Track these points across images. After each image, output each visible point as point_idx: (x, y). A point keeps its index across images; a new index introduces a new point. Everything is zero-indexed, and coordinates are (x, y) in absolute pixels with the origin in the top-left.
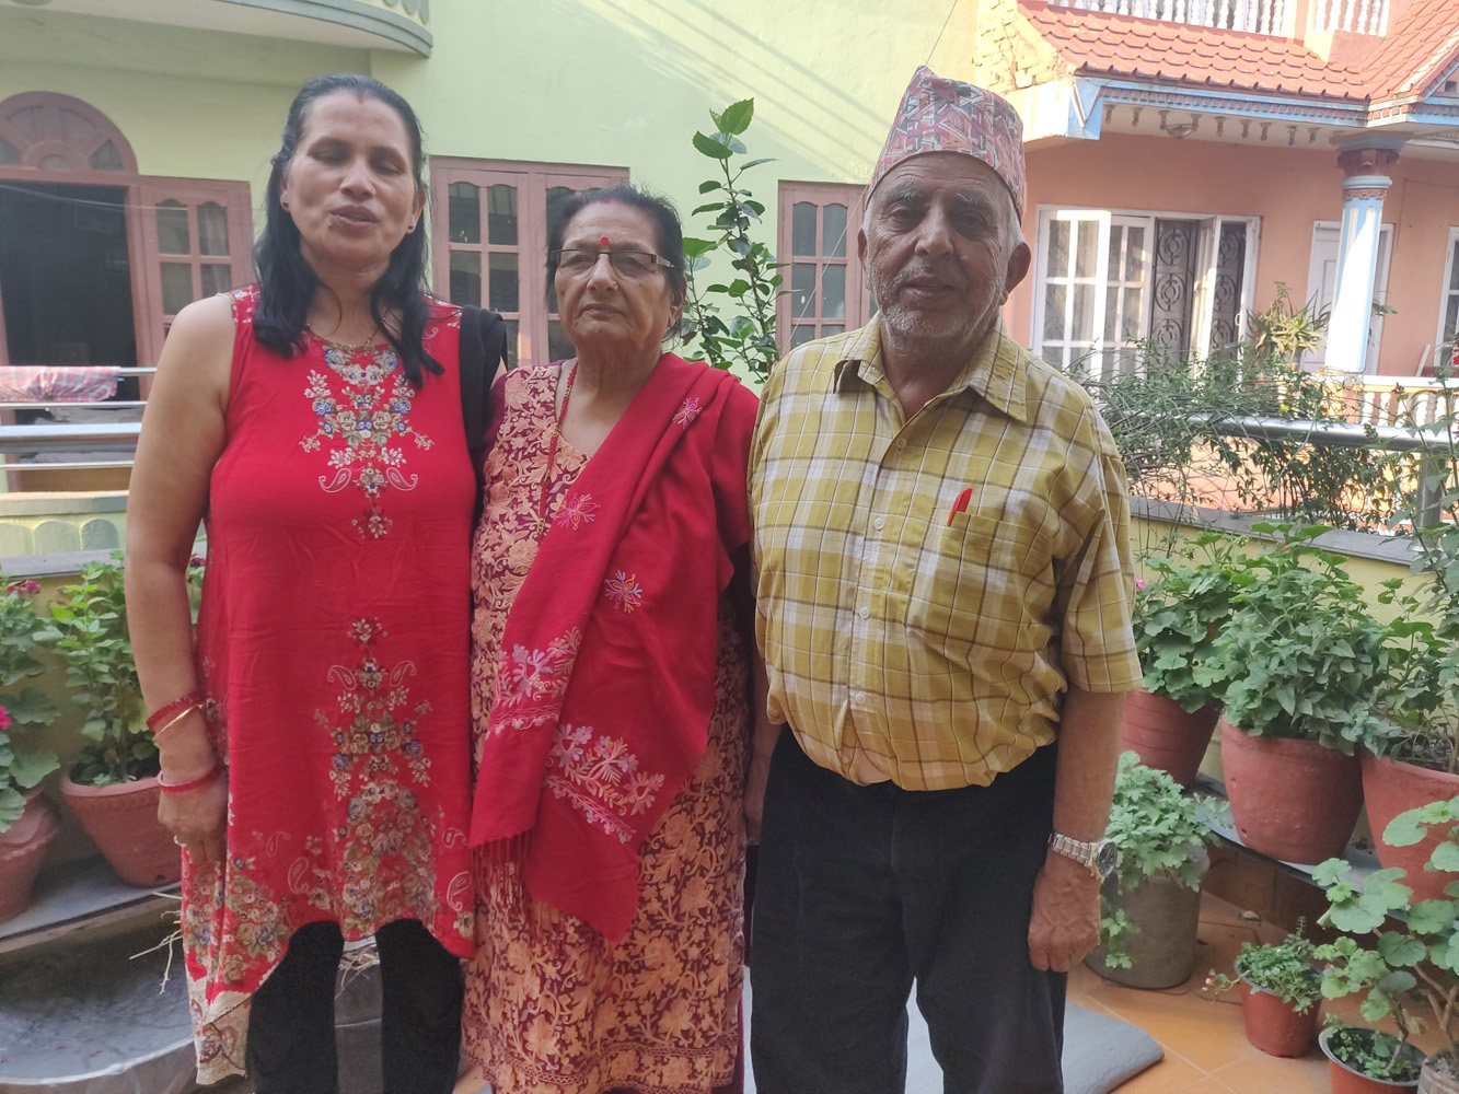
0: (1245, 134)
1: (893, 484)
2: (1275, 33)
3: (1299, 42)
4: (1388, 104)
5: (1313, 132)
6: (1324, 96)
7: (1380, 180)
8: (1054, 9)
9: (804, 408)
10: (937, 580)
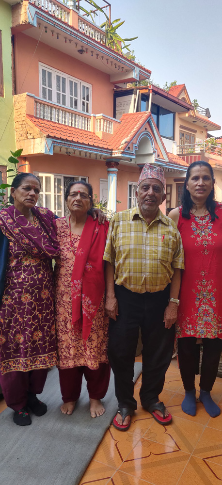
0: (86, 156)
1: (149, 236)
2: (89, 130)
3: (94, 133)
4: (117, 151)
5: (101, 157)
6: (103, 148)
7: (115, 170)
8: (36, 118)
9: (125, 223)
10: (162, 251)
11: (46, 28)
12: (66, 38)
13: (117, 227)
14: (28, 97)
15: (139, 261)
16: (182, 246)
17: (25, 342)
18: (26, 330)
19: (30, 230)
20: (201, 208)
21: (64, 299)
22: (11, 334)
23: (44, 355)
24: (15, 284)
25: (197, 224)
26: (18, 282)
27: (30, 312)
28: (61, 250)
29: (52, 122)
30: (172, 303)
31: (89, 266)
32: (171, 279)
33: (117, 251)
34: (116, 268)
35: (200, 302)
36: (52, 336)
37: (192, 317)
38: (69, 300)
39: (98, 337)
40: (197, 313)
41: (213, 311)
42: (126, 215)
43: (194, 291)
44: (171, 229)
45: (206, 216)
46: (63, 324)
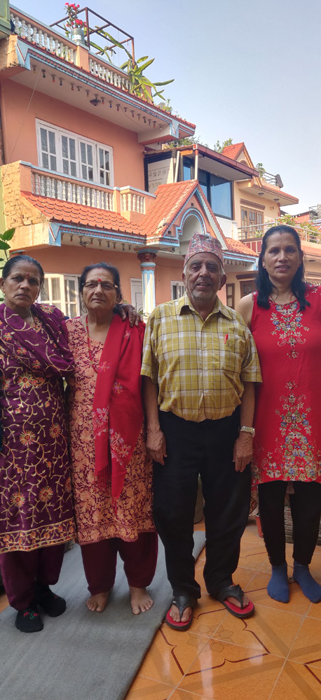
0: (109, 246)
1: (205, 336)
2: (111, 210)
3: (119, 214)
4: (152, 238)
5: (130, 246)
6: (133, 234)
7: (152, 264)
8: (35, 195)
9: (170, 320)
10: (226, 357)
11: (44, 71)
12: (72, 84)
13: (159, 326)
14: (22, 166)
15: (193, 373)
16: (254, 349)
17: (27, 505)
18: (29, 486)
19: (30, 335)
20: (284, 292)
21: (82, 437)
22: (5, 493)
23: (57, 524)
24: (10, 417)
25: (279, 315)
26: (14, 414)
27: (33, 460)
28: (76, 366)
29: (58, 200)
30: (245, 434)
31: (118, 388)
32: (241, 399)
33: (160, 361)
34: (160, 386)
35: (287, 429)
36: (67, 494)
37: (276, 451)
38: (90, 439)
39: (136, 493)
40: (284, 444)
41: (306, 441)
42: (171, 308)
43: (277, 412)
44: (237, 325)
45: (292, 303)
46: (81, 475)
